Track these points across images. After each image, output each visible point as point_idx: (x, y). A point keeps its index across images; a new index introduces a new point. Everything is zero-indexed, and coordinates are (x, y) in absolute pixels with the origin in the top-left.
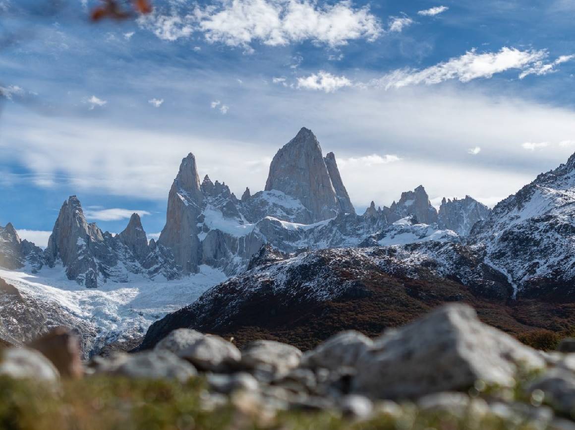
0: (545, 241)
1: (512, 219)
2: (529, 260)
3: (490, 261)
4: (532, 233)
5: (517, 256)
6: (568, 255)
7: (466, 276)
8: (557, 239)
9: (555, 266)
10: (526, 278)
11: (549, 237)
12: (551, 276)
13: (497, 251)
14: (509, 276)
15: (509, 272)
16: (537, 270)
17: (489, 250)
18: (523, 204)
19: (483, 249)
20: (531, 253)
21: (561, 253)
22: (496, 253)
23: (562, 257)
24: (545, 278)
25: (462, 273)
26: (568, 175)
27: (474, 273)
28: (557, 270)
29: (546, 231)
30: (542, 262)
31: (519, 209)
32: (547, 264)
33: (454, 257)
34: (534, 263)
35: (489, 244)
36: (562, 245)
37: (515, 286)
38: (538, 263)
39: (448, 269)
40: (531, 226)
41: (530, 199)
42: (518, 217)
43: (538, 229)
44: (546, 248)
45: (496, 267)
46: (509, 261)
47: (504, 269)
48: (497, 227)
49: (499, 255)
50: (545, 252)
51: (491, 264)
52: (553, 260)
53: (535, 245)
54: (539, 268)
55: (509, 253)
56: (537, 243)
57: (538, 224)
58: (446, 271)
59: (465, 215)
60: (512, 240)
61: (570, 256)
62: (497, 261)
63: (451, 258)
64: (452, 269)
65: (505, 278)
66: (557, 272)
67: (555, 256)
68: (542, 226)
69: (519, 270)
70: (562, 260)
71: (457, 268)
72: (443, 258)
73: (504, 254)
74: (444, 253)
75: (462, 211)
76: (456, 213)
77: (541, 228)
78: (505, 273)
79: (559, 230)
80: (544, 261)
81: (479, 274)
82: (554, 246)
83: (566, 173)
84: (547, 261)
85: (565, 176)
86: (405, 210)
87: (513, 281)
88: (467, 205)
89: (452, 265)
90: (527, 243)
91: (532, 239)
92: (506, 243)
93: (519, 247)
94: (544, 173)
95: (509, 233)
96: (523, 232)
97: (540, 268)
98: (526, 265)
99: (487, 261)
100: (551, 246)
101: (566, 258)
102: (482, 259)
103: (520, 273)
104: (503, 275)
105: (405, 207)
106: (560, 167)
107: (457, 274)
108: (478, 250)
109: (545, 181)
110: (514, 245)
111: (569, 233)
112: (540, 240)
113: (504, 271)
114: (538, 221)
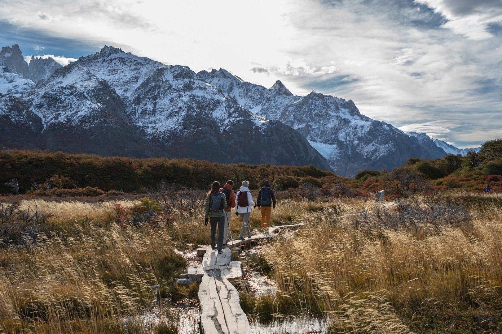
0: (67, 101)
1: (58, 83)
2: (56, 111)
3: (34, 109)
4: (60, 96)
5: (50, 108)
6: (77, 111)
7: (15, 117)
8: (73, 101)
9: (69, 116)
10: (52, 122)
11: (69, 99)
12: (65, 122)
13: (38, 103)
14: (44, 119)
15: (44, 117)
16: (59, 118)
17: (34, 103)
18: (66, 74)
19: (31, 101)
20: (58, 107)
21: (74, 109)
22: (38, 105)
23: (74, 112)
24: (62, 123)
25: (13, 115)
26: (98, 60)
27: (20, 116)
28: (69, 119)
29: (68, 95)
30: (62, 113)
31: (63, 77)
32: (65, 115)
33: (9, 105)
34: (58, 113)
35: (35, 99)
36: (75, 105)
37: (45, 126)
38: (60, 113)
39: (4, 112)
40: (60, 91)
41: (71, 72)
42: (61, 82)
43: (64, 93)
44: (66, 105)
45: (36, 113)
46: (45, 110)
47: (42, 115)
48: (49, 87)
49: (40, 106)
50: (66, 108)
51: (34, 111)
52: (69, 113)
53: (60, 103)
54: (60, 116)
55: (46, 106)
56: (62, 102)
57: (65, 90)
58: (3, 112)
59: (47, 69)
60: (49, 98)
61: (78, 112)
62: (38, 110)
63: (7, 105)
64: (7, 112)
65: (41, 120)
66: (69, 120)
67: (70, 111)
68: (67, 92)
69: (49, 116)
70: (73, 114)
71: (10, 111)
72: (2, 104)
73: (42, 106)
74: (4, 101)
75: (46, 67)
76: (41, 67)
77: (66, 93)
78: (42, 117)
79: (76, 96)
80: (64, 113)
81: (23, 117)
82: (71, 105)
83: (97, 59)
84: (66, 113)
85: (96, 61)
86: (4, 59)
87: (45, 122)
88: (50, 63)
89: (7, 109)
90: (56, 101)
91: (60, 99)
92: (45, 99)
93: (52, 103)
94: (84, 57)
95: (47, 94)
96: (55, 94)
97: (62, 116)
98: (54, 114)
99: (32, 109)
100: (69, 104)
101: (76, 112)
102: (29, 107)
103: (49, 118)
104: (40, 118)
105: (5, 57)
106: (96, 53)
107: (9, 115)
108: (27, 101)
109: (83, 62)
110: (49, 101)
111: (82, 98)
112: (64, 100)
113: (41, 116)
114: (65, 88)
